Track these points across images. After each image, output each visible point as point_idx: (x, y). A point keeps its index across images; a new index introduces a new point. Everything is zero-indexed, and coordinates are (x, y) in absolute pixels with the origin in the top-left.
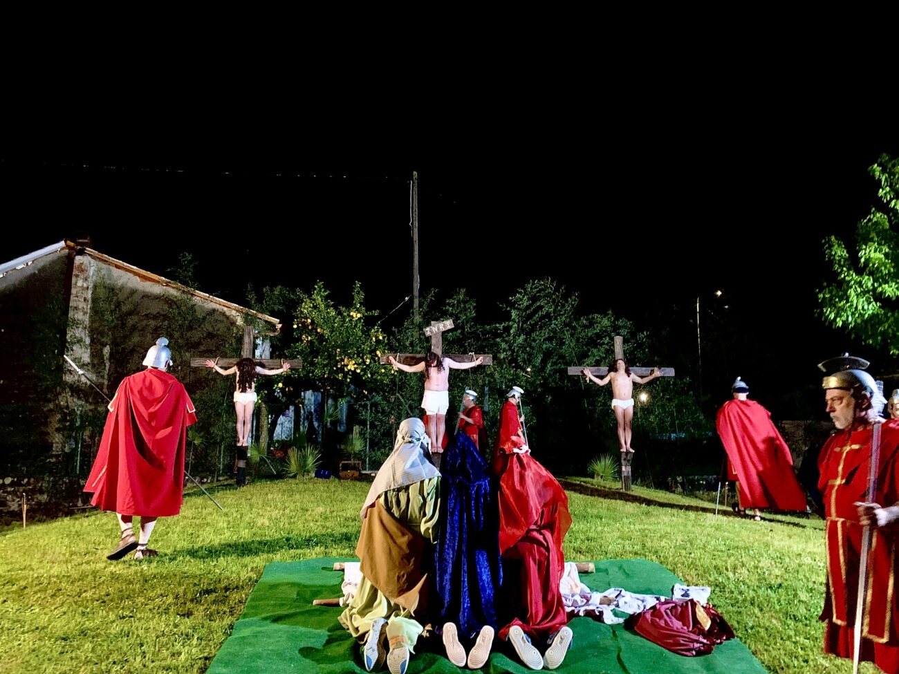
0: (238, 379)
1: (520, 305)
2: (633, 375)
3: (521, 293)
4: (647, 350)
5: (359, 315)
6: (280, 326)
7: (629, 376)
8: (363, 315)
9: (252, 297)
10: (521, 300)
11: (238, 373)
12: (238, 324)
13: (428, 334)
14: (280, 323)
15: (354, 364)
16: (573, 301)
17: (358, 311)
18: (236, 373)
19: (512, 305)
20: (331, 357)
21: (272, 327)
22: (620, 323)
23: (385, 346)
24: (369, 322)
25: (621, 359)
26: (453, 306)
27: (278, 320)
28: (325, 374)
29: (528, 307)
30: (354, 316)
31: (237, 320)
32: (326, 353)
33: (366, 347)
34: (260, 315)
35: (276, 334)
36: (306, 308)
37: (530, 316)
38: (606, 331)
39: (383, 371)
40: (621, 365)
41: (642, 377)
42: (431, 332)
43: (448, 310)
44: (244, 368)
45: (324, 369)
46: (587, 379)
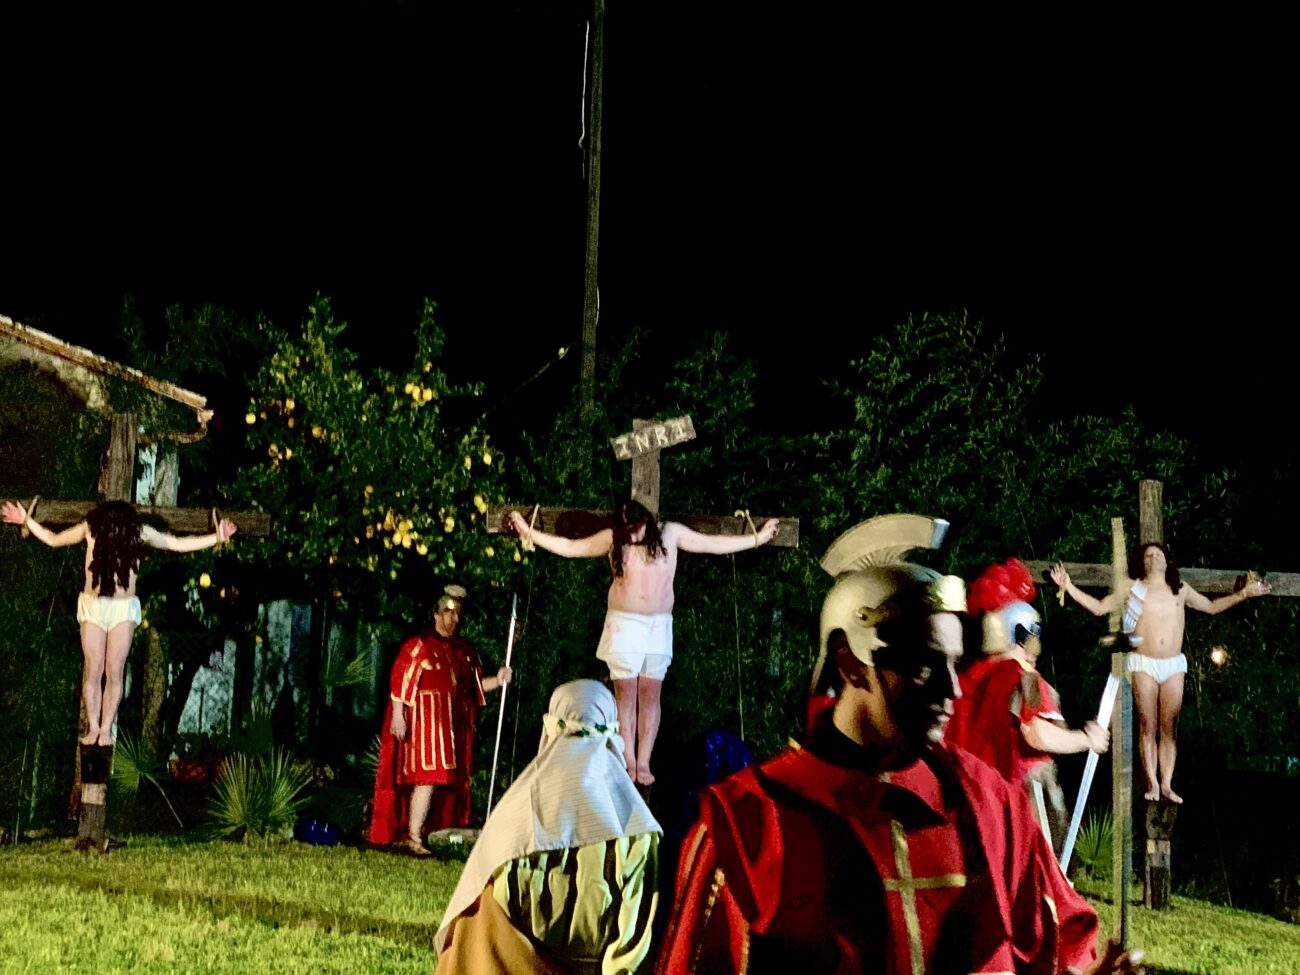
0: (89, 558)
1: (880, 381)
2: (1187, 590)
3: (881, 349)
4: (1228, 522)
5: (428, 395)
6: (210, 414)
7: (1175, 592)
8: (440, 392)
9: (132, 333)
10: (884, 367)
11: (91, 543)
12: (90, 404)
13: (623, 453)
14: (207, 407)
15: (410, 531)
16: (1030, 376)
17: (426, 381)
18: (84, 542)
19: (859, 382)
20: (348, 506)
21: (184, 416)
22: (1157, 441)
23: (498, 483)
24: (453, 414)
25: (1156, 545)
26: (692, 380)
27: (204, 400)
28: (330, 553)
29: (901, 390)
30: (416, 395)
31: (88, 394)
32: (334, 497)
33: (445, 485)
34: (153, 385)
35: (198, 437)
36: (281, 368)
37: (907, 416)
38: (1117, 465)
39: (490, 552)
40: (1157, 559)
41: (1212, 596)
42: (632, 447)
43: (678, 390)
44: (108, 530)
45: (326, 541)
46: (1061, 595)
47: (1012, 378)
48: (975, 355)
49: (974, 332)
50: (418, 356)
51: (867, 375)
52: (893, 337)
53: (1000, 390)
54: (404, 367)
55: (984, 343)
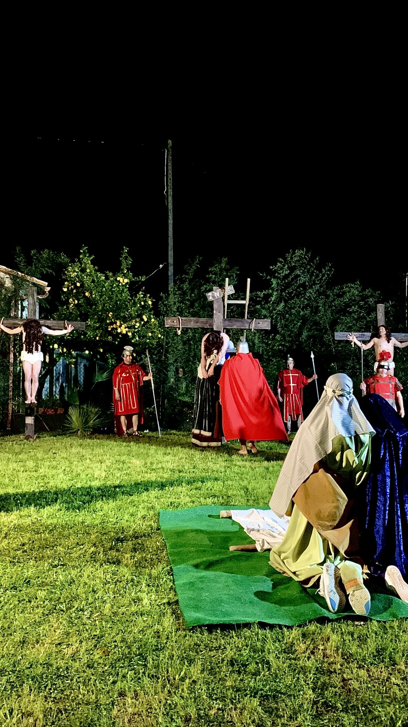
0: (24, 339)
1: (280, 273)
2: (393, 340)
3: (281, 262)
5: (126, 281)
6: (49, 288)
7: (389, 342)
8: (130, 280)
9: (20, 260)
10: (282, 269)
11: (24, 334)
12: (6, 285)
13: (210, 299)
14: (48, 286)
15: (125, 328)
16: (327, 272)
17: (125, 276)
18: (22, 333)
19: (273, 274)
20: (101, 320)
21: (40, 291)
22: (367, 292)
23: (150, 311)
25: (383, 326)
27: (46, 283)
28: (97, 336)
29: (286, 276)
30: (121, 281)
34: (29, 278)
35: (45, 296)
36: (73, 272)
37: (288, 285)
39: (150, 334)
40: (383, 331)
41: (401, 342)
42: (213, 297)
44: (31, 330)
47: (321, 272)
48: (308, 264)
49: (308, 256)
50: (122, 267)
51: (276, 271)
52: (285, 259)
53: (317, 276)
54: (117, 270)
55: (311, 260)
